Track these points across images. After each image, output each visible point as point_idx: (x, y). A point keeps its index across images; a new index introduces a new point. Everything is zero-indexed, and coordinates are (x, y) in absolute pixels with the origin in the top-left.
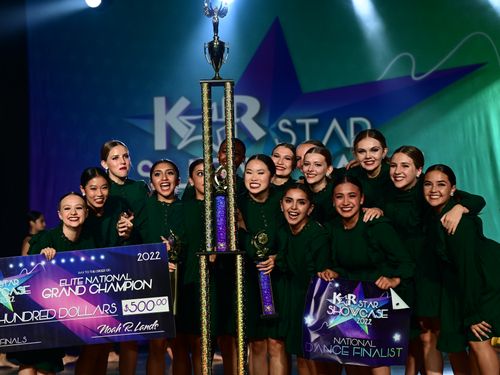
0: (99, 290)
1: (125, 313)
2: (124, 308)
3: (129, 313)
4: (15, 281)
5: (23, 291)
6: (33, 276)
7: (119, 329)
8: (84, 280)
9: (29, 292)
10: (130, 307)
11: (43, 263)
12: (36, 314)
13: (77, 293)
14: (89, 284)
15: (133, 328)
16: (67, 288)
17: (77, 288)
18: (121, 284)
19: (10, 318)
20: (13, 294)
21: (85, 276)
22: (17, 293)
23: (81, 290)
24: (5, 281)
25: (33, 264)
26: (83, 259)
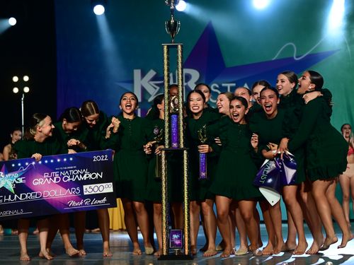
0: (69, 180)
1: (85, 194)
2: (85, 190)
3: (87, 193)
4: (16, 175)
5: (21, 181)
6: (27, 171)
7: (81, 203)
8: (59, 174)
9: (24, 182)
10: (88, 189)
11: (34, 163)
12: (29, 195)
13: (55, 181)
14: (63, 176)
15: (90, 203)
16: (49, 178)
17: (55, 178)
18: (83, 176)
19: (12, 198)
20: (15, 183)
21: (60, 171)
22: (17, 182)
23: (58, 180)
24: (9, 175)
25: (27, 164)
26: (59, 160)
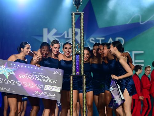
0: (38, 80)
1: (45, 89)
2: (45, 87)
4: (11, 69)
5: (13, 73)
6: (17, 69)
7: (42, 94)
9: (15, 74)
10: (47, 87)
11: (22, 66)
12: (15, 82)
13: (31, 79)
14: (35, 77)
15: (47, 95)
16: (28, 76)
17: (31, 77)
18: (46, 79)
19: (6, 81)
20: (9, 73)
21: (35, 74)
22: (11, 73)
24: (8, 68)
26: (35, 68)
